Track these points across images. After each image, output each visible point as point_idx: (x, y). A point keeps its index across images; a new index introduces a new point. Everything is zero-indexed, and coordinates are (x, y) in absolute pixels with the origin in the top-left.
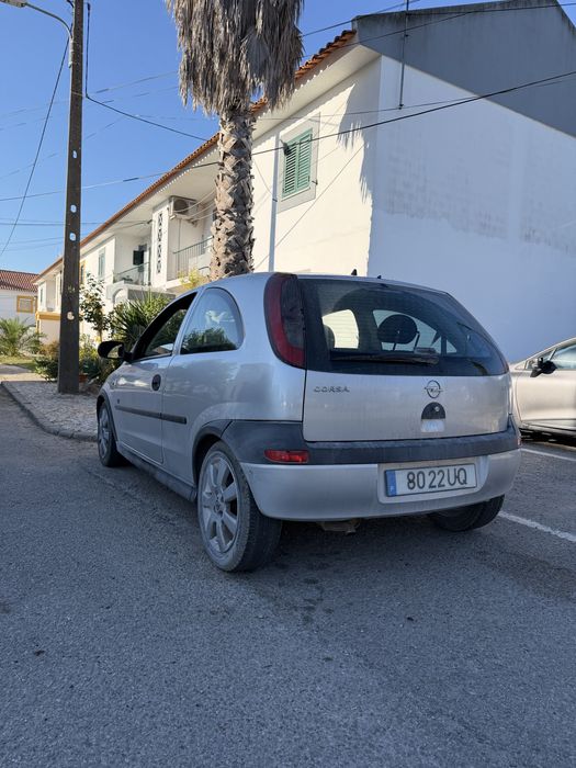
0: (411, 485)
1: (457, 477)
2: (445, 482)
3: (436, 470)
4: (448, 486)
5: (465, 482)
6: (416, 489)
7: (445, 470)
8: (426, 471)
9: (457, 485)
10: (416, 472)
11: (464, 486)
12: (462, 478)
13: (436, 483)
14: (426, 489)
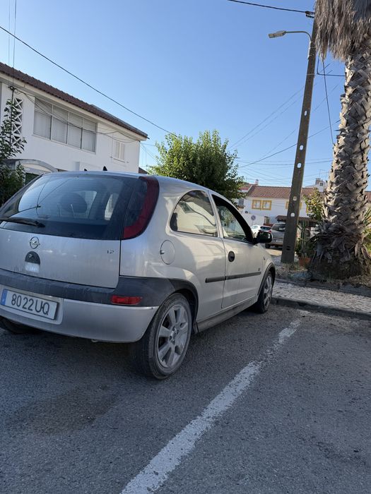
0: (14, 302)
1: (42, 308)
2: (33, 308)
3: (29, 298)
4: (34, 312)
5: (47, 313)
6: (15, 306)
7: (35, 299)
8: (23, 296)
9: (41, 313)
10: (18, 295)
11: (45, 315)
12: (46, 310)
13: (27, 306)
14: (21, 308)
